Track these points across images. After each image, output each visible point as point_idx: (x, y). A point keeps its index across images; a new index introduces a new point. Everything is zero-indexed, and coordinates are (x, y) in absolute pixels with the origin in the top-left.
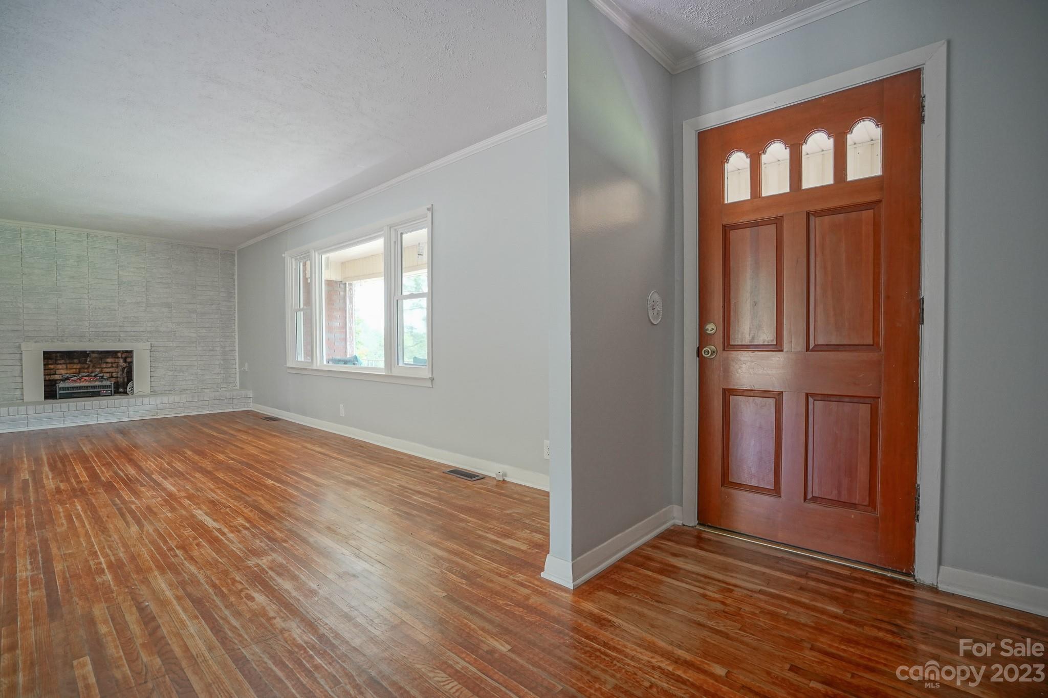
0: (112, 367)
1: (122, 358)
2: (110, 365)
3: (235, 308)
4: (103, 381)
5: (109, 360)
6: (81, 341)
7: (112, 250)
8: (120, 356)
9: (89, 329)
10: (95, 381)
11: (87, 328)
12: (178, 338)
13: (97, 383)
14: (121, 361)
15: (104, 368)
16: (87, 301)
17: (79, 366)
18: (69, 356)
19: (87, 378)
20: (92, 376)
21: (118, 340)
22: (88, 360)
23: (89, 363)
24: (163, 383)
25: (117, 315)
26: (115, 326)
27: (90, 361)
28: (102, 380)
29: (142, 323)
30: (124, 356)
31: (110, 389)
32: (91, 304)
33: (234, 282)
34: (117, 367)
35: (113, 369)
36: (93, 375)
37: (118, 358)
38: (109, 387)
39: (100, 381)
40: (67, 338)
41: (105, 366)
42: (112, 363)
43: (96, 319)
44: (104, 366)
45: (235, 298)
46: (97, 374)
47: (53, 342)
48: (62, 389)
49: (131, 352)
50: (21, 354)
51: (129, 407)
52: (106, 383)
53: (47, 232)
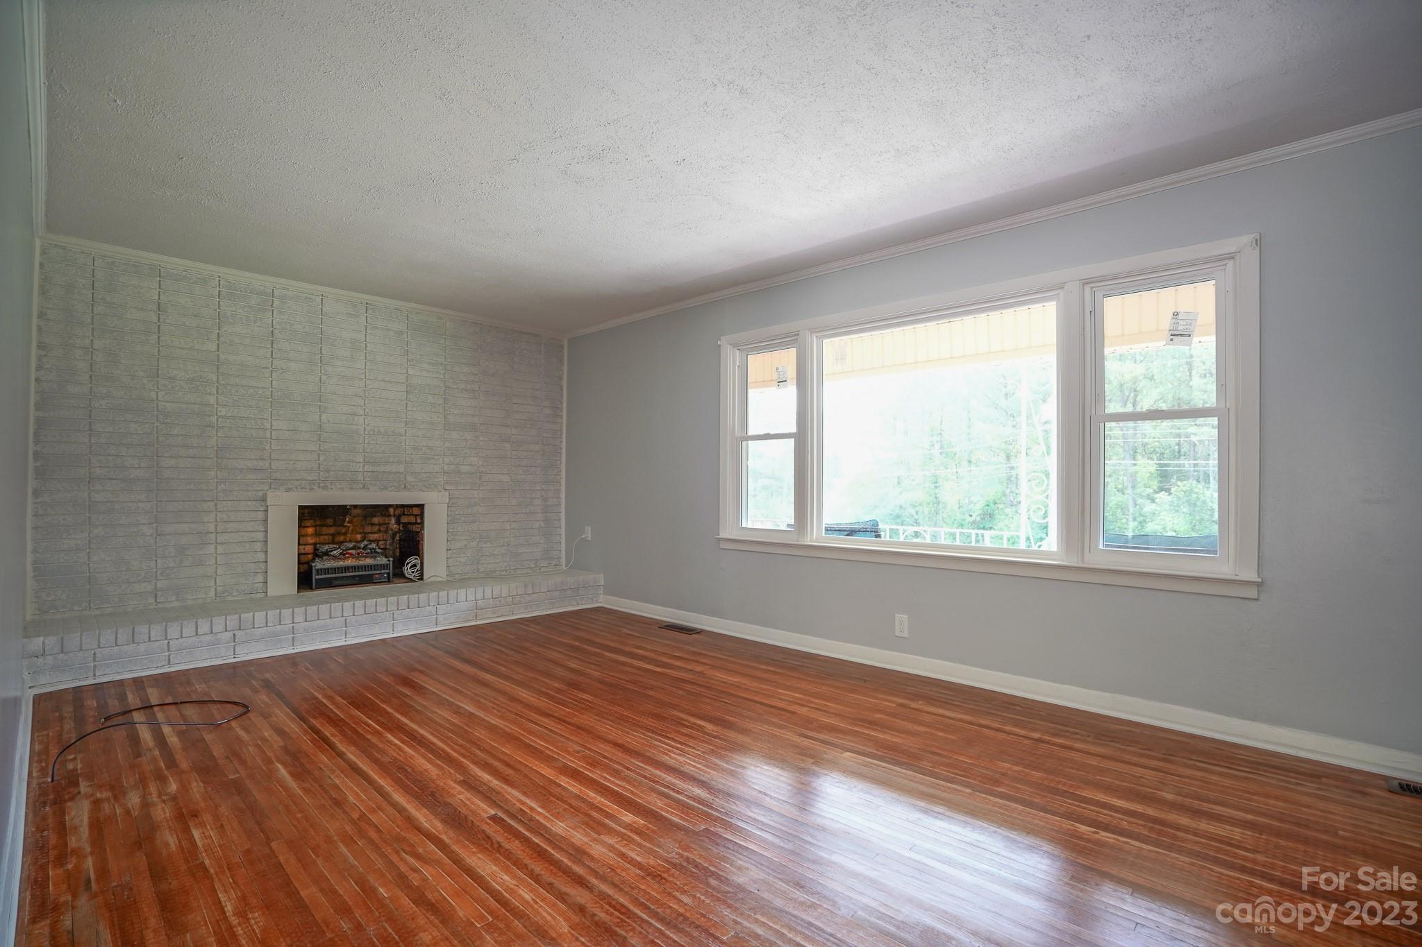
1: (394, 516)
3: (561, 435)
4: (376, 557)
5: (376, 520)
6: (352, 489)
7: (400, 333)
8: (392, 513)
9: (363, 467)
10: (366, 557)
11: (361, 465)
12: (485, 484)
13: (369, 561)
14: (393, 521)
15: (371, 533)
16: (361, 419)
17: (332, 530)
19: (353, 552)
20: (359, 548)
21: (403, 486)
22: (347, 519)
23: (349, 525)
24: (463, 560)
25: (403, 444)
26: (399, 463)
27: (349, 522)
28: (374, 554)
29: (436, 457)
30: (398, 512)
32: (368, 425)
33: (562, 390)
34: (386, 532)
35: (381, 534)
36: (361, 546)
37: (389, 516)
38: (388, 566)
39: (372, 557)
40: (332, 484)
41: (369, 531)
42: (379, 525)
43: (373, 451)
44: (368, 529)
45: (562, 417)
46: (367, 545)
47: (312, 489)
48: (319, 571)
49: (421, 507)
50: (266, 511)
51: (438, 606)
52: (382, 560)
53: (310, 298)
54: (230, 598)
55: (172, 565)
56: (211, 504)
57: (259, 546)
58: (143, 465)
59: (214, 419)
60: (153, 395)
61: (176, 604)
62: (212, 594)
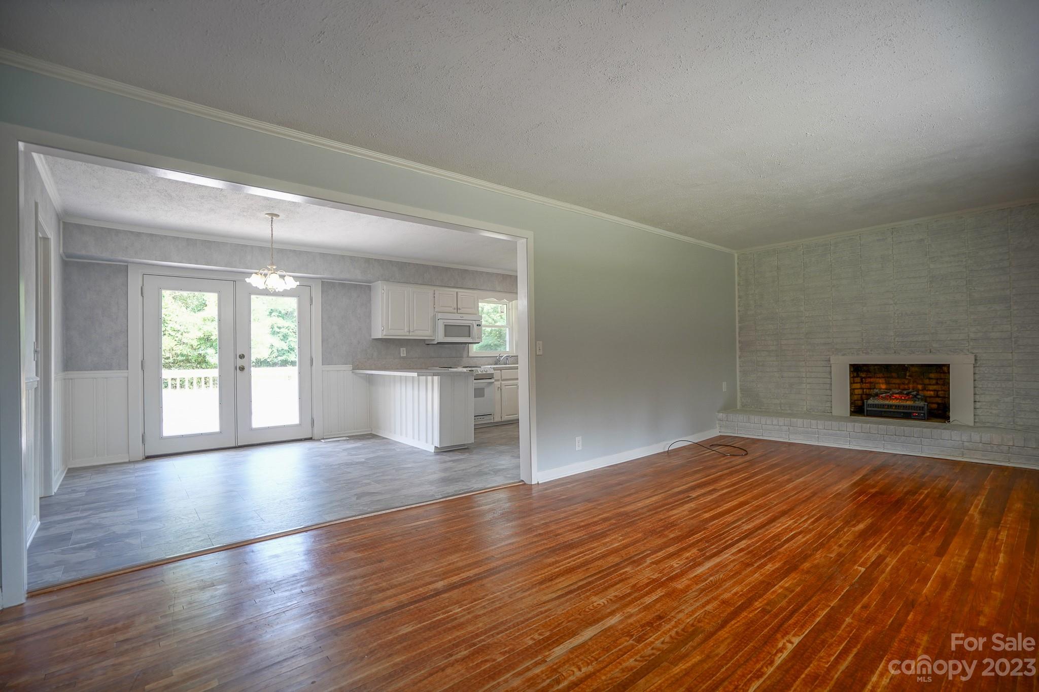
0: (937, 384)
2: (934, 382)
4: (916, 401)
7: (922, 240)
9: (894, 339)
10: (907, 400)
11: (893, 337)
13: (909, 403)
15: (928, 385)
16: (892, 306)
17: (898, 381)
18: (887, 370)
19: (897, 396)
20: (904, 394)
21: (929, 351)
22: (908, 374)
23: (909, 378)
24: (994, 412)
25: (928, 320)
26: (925, 334)
27: (910, 376)
28: (915, 399)
29: (962, 328)
31: (923, 412)
32: (897, 310)
35: (940, 386)
36: (905, 392)
38: (922, 408)
39: (912, 401)
40: (871, 350)
43: (902, 327)
44: (927, 381)
46: (911, 392)
47: (858, 354)
48: (869, 405)
49: (948, 366)
50: (831, 367)
51: (922, 439)
52: (921, 404)
53: (852, 239)
54: (814, 413)
55: (787, 392)
56: (803, 363)
57: (828, 386)
58: (774, 344)
59: (803, 318)
60: (777, 310)
61: (789, 411)
62: (805, 410)
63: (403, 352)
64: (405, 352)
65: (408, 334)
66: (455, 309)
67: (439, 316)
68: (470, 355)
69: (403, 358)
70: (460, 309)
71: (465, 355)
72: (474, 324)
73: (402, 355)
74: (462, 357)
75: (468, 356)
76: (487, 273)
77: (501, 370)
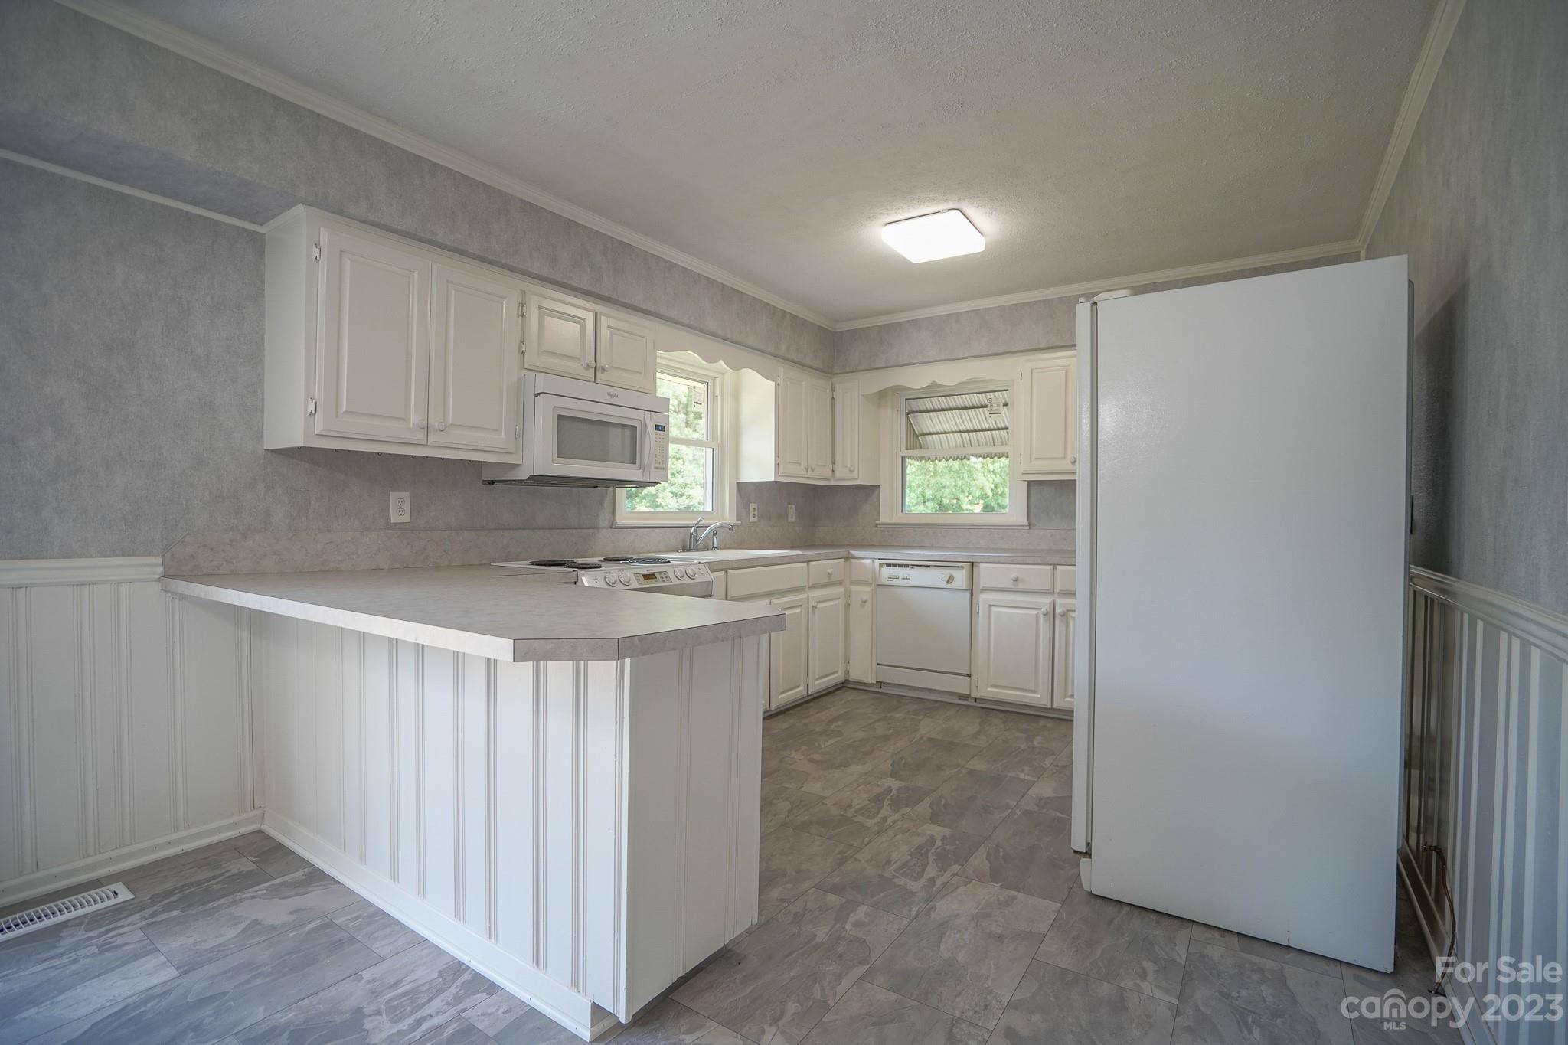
63: (400, 507)
64: (407, 507)
65: (420, 437)
66: (588, 367)
67: (541, 382)
68: (622, 519)
69: (400, 527)
70: (604, 370)
71: (604, 518)
72: (648, 422)
73: (394, 518)
74: (595, 527)
75: (612, 525)
76: (685, 272)
77: (726, 570)
